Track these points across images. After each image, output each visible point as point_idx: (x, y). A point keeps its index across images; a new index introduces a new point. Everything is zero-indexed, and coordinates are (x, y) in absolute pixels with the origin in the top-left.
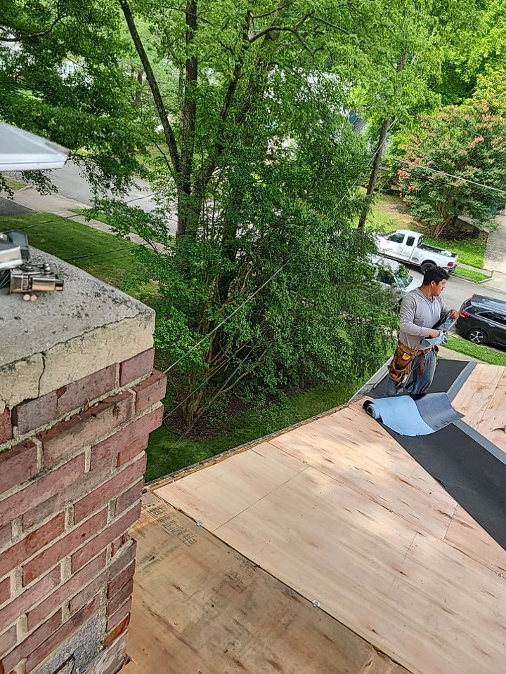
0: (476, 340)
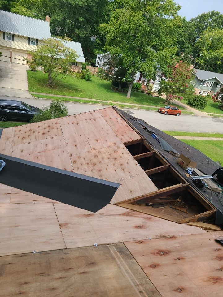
0: (3, 120)
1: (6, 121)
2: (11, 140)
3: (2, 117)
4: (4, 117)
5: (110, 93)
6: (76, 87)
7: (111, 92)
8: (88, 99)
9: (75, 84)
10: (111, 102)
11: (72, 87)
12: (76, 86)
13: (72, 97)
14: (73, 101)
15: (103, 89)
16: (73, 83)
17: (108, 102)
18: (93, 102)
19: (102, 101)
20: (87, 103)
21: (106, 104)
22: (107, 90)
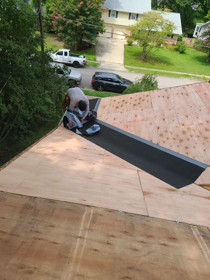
0: (100, 90)
1: (102, 91)
2: (106, 108)
3: (100, 88)
4: (101, 88)
5: (204, 66)
6: (168, 60)
7: (206, 65)
8: (178, 73)
9: (168, 57)
10: (204, 76)
11: (165, 60)
12: (169, 59)
13: (162, 71)
14: (163, 74)
15: (198, 62)
16: (166, 56)
17: (201, 76)
18: (183, 75)
19: (194, 75)
20: (178, 76)
21: (198, 78)
22: (202, 63)
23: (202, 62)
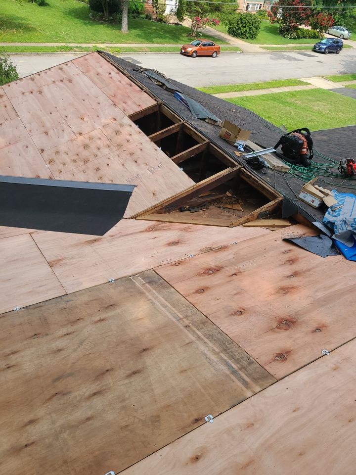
5: (89, 26)
6: (22, 22)
7: (91, 24)
8: (50, 45)
9: (20, 16)
10: (94, 45)
11: (15, 22)
12: (22, 19)
13: (19, 44)
14: (23, 52)
15: (76, 20)
16: (14, 13)
17: (90, 45)
18: (61, 48)
19: (78, 45)
20: (52, 51)
21: (86, 49)
22: (83, 21)
23: (83, 19)
